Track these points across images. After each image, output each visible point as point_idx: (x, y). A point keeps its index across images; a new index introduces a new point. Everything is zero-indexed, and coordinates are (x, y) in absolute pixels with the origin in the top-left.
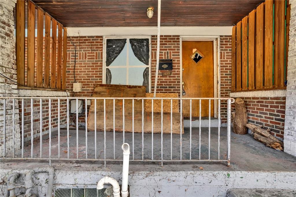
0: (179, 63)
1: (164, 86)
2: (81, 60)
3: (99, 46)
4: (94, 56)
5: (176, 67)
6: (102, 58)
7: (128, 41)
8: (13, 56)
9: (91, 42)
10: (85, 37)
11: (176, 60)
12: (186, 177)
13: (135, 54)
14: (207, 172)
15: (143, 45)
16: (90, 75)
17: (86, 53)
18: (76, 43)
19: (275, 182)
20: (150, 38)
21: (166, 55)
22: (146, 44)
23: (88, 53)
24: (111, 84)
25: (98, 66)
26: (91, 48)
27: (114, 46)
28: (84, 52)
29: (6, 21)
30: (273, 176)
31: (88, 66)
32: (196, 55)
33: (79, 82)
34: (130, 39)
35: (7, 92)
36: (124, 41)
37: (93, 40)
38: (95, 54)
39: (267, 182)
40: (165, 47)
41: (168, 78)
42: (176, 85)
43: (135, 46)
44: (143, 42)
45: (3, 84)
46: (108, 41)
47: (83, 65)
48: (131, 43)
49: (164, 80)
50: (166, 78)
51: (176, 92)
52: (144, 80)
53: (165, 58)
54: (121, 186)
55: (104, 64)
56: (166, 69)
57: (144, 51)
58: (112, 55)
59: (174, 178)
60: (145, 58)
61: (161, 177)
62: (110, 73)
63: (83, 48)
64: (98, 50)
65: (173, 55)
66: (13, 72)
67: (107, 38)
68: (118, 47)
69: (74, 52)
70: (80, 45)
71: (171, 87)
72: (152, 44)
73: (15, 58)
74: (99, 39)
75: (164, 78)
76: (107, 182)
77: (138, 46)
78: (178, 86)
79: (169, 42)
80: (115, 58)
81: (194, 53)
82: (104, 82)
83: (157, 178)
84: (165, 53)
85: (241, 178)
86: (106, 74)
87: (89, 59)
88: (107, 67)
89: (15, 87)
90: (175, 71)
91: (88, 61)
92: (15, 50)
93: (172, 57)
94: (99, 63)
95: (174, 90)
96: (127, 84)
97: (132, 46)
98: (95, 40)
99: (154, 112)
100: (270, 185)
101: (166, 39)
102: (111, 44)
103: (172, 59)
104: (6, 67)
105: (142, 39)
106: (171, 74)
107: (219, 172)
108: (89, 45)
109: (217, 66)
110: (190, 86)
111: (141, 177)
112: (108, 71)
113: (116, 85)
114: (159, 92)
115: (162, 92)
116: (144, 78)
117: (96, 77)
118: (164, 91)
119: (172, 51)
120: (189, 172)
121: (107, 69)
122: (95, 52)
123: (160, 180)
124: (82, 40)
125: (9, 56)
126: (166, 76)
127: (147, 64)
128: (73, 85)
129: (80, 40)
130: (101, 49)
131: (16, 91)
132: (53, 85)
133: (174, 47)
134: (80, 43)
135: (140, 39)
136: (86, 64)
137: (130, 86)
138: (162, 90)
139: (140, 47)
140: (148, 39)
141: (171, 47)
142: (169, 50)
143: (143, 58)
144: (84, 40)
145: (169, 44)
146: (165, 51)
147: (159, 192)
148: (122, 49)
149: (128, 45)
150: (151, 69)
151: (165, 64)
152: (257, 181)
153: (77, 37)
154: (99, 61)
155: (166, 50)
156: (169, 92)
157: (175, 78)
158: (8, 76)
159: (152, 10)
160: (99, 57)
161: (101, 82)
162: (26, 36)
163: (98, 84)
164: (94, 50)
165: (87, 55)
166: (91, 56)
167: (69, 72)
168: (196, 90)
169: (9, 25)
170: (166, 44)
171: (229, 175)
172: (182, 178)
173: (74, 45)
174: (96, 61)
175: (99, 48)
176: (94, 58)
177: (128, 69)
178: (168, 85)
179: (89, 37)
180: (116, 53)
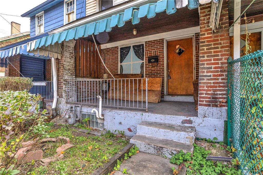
0: (164, 58)
1: (153, 73)
2: (108, 61)
3: (116, 52)
4: (114, 58)
5: (161, 60)
6: (118, 59)
7: (132, 47)
8: (74, 65)
9: (112, 51)
10: (109, 48)
11: (161, 55)
12: (124, 113)
13: (136, 54)
14: (133, 112)
15: (140, 48)
16: (112, 69)
17: (110, 57)
18: (105, 52)
19: (165, 120)
20: (144, 43)
21: (155, 53)
22: (142, 47)
23: (111, 57)
24: (123, 73)
25: (116, 64)
26: (112, 54)
27: (124, 51)
28: (109, 57)
29: (72, 52)
30: (164, 117)
31: (111, 64)
32: (180, 50)
33: (107, 73)
34: (133, 46)
35: (72, 79)
36: (130, 47)
37: (113, 49)
38: (114, 57)
39: (161, 119)
40: (154, 48)
41: (156, 68)
42: (162, 72)
43: (136, 49)
44: (140, 47)
45: (70, 76)
46: (121, 49)
47: (108, 64)
48: (133, 48)
49: (153, 70)
50: (155, 68)
51: (161, 77)
52: (141, 70)
53: (154, 55)
54: (99, 112)
55: (119, 62)
56: (154, 62)
57: (141, 52)
58: (123, 57)
59: (120, 113)
60: (142, 56)
61: (115, 112)
62: (122, 67)
63: (108, 55)
64: (115, 55)
65: (159, 53)
66: (74, 71)
67: (120, 47)
68: (126, 51)
69: (104, 57)
70: (107, 53)
71: (158, 74)
72: (146, 47)
73: (75, 65)
74: (116, 48)
75: (153, 68)
76: (94, 110)
77: (138, 49)
78: (162, 73)
79: (156, 44)
80: (125, 58)
81: (178, 48)
82: (119, 73)
83: (114, 113)
84: (154, 52)
85: (148, 116)
86: (120, 68)
87: (111, 60)
88: (121, 64)
89: (74, 77)
90: (160, 63)
91: (111, 61)
92: (74, 62)
93: (158, 53)
94: (116, 62)
95: (159, 76)
96: (132, 73)
97: (134, 50)
98: (114, 49)
99: (143, 90)
100: (163, 121)
101: (155, 42)
102: (123, 50)
103: (158, 55)
104: (71, 70)
105: (140, 45)
106: (158, 65)
107: (138, 112)
108: (111, 53)
109: (194, 56)
110: (175, 72)
111: (108, 111)
112: (121, 66)
113: (125, 74)
114: (150, 77)
115: (152, 77)
116: (141, 69)
117: (115, 70)
118: (153, 77)
119: (158, 50)
120: (126, 111)
121: (120, 65)
122: (114, 56)
123: (115, 113)
124: (108, 50)
125: (72, 65)
126: (154, 67)
127: (143, 60)
128: (103, 75)
129: (107, 50)
130: (117, 54)
131: (75, 79)
132: (93, 76)
133: (159, 47)
134: (107, 52)
135: (139, 45)
136: (110, 63)
137: (132, 74)
138: (152, 76)
139: (139, 50)
140: (143, 44)
141: (157, 47)
142: (156, 49)
143: (141, 56)
144: (109, 50)
145: (156, 46)
146: (154, 51)
147: (114, 119)
148: (128, 53)
149: (132, 49)
150: (145, 63)
151: (153, 59)
152: (156, 118)
153: (106, 49)
154: (116, 61)
155: (155, 49)
156: (156, 77)
157: (160, 68)
158: (72, 73)
159: (135, 30)
160: (116, 58)
161: (117, 73)
162: (80, 56)
163: (116, 74)
164: (114, 55)
165: (111, 58)
166: (112, 58)
167: (102, 68)
168: (179, 75)
169: (73, 53)
170: (155, 46)
171: (142, 114)
172: (123, 114)
173: (104, 54)
174: (115, 61)
175: (116, 53)
176: (113, 60)
177: (132, 64)
178: (155, 72)
179: (111, 48)
180: (125, 55)
